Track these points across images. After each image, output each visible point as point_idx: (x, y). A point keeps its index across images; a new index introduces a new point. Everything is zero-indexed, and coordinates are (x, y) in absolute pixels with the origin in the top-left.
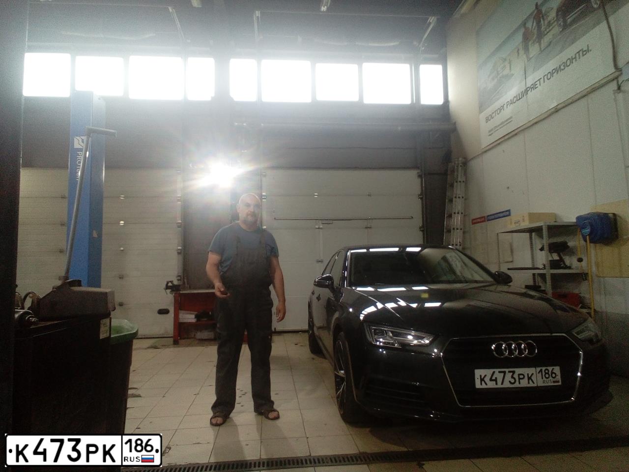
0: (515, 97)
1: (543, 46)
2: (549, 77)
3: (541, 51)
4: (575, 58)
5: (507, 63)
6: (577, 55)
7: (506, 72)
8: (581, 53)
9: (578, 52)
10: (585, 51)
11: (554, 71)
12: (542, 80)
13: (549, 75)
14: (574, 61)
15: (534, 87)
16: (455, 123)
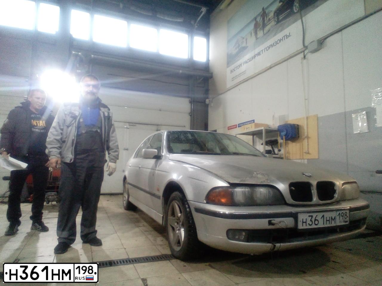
0: (248, 59)
1: (265, 32)
2: (267, 49)
3: (264, 34)
4: (282, 39)
5: (244, 40)
6: (283, 38)
7: (244, 45)
8: (285, 37)
9: (284, 36)
10: (288, 36)
11: (270, 46)
12: (263, 51)
13: (268, 48)
14: (282, 41)
15: (259, 54)
16: (212, 73)
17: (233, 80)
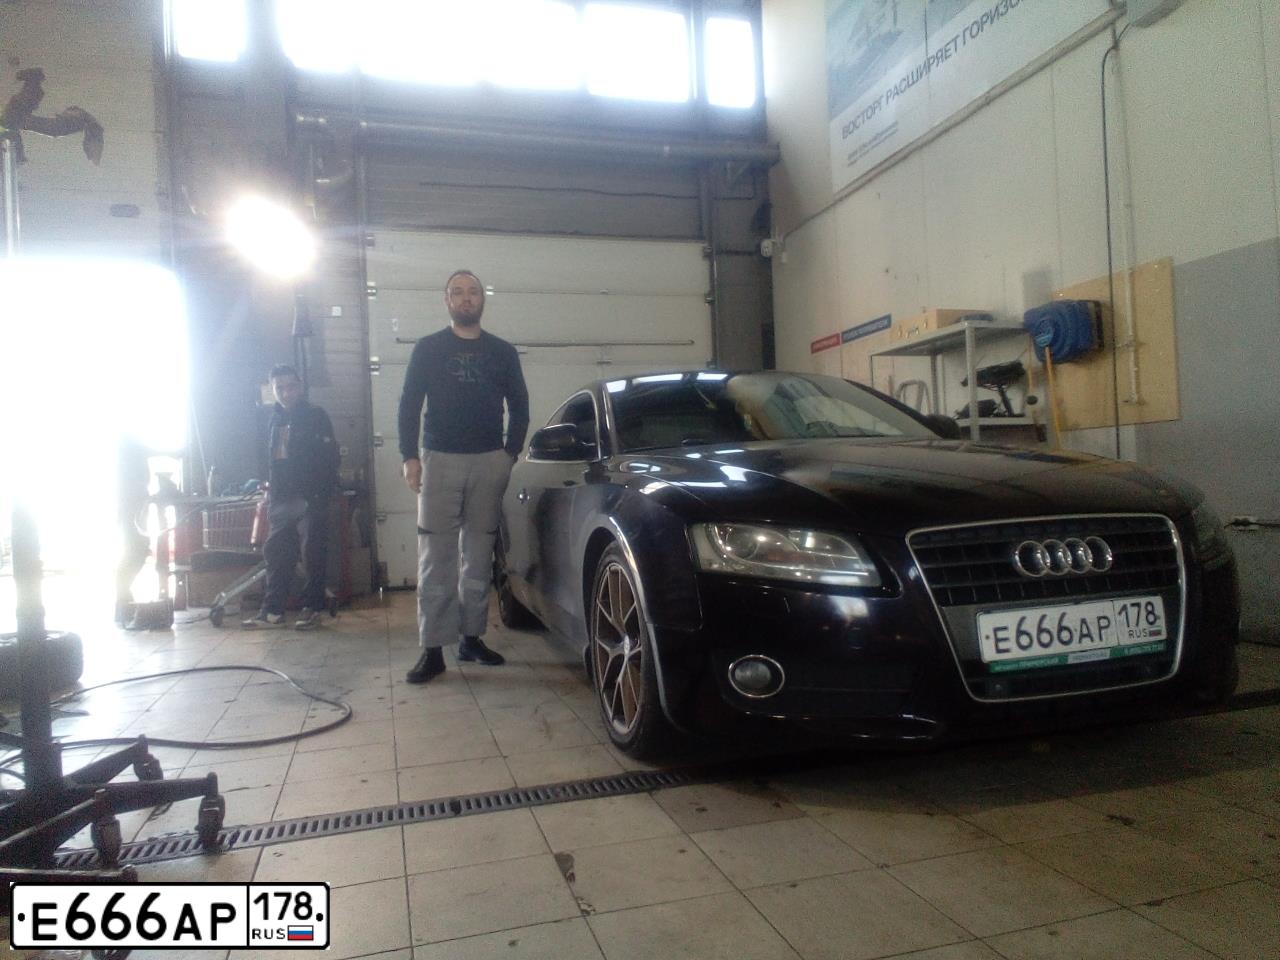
0: (904, 80)
2: (974, 32)
5: (888, 9)
7: (887, 27)
11: (985, 19)
12: (960, 41)
13: (975, 28)
15: (943, 55)
16: (778, 145)
17: (852, 160)
